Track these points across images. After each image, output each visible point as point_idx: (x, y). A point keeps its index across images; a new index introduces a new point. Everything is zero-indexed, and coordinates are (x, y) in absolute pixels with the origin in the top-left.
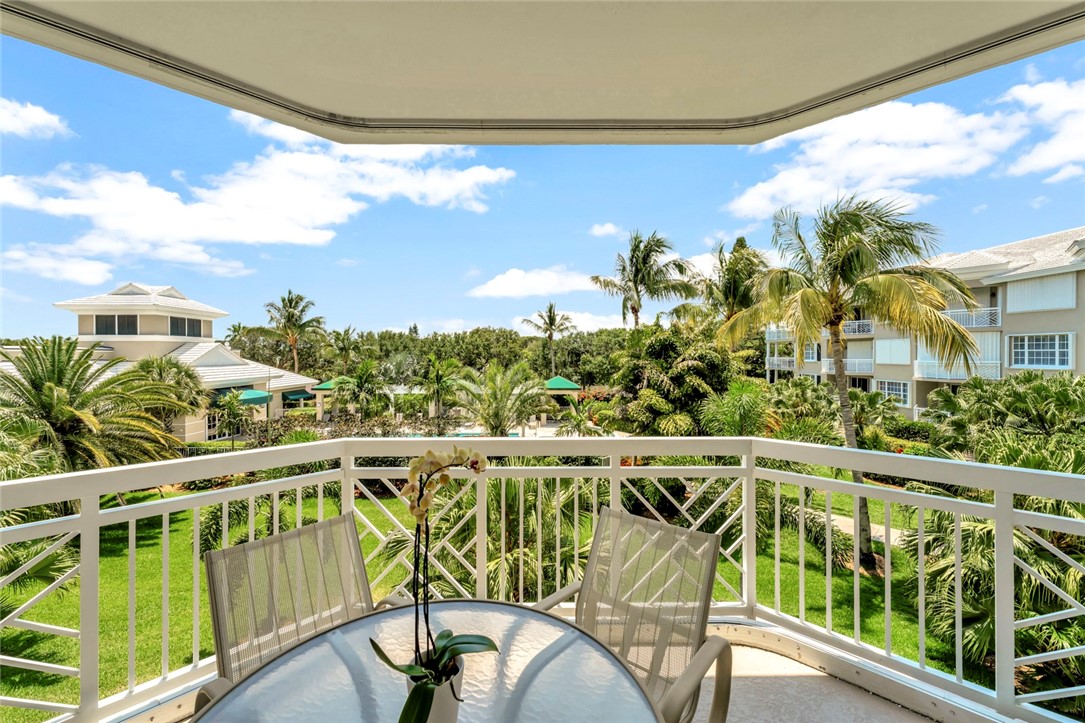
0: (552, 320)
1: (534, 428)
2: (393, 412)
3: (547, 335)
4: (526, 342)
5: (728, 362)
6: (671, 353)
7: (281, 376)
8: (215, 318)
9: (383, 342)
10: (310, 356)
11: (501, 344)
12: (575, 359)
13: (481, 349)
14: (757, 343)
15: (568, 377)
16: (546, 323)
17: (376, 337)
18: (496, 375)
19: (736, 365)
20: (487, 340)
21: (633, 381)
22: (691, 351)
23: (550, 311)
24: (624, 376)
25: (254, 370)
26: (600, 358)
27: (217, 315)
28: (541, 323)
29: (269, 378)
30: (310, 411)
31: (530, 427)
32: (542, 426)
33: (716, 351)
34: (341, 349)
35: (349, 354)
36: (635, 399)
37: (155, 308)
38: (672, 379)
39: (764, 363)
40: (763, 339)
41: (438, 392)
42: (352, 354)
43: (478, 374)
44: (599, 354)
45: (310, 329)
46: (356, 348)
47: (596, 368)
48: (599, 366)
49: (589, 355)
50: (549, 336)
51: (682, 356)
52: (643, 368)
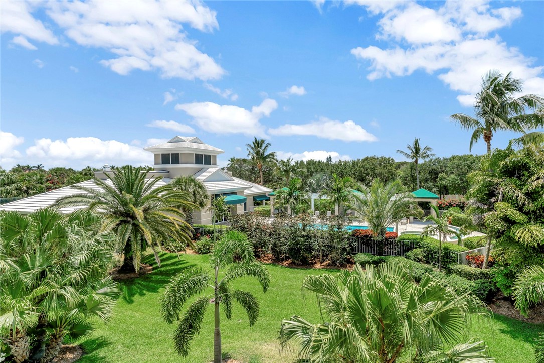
0: (417, 150)
1: (405, 224)
2: (314, 210)
3: (414, 160)
4: (399, 166)
6: (525, 173)
7: (252, 187)
8: (218, 154)
9: (309, 167)
10: (270, 175)
11: (382, 167)
12: (434, 176)
13: (369, 170)
15: (430, 189)
16: (412, 152)
17: (305, 163)
18: (377, 189)
20: (373, 164)
21: (489, 195)
23: (416, 144)
24: (479, 191)
25: (237, 183)
26: (453, 176)
27: (218, 152)
28: (409, 152)
29: (246, 188)
30: (267, 208)
31: (402, 223)
32: (410, 223)
34: (285, 171)
35: (289, 174)
36: (490, 210)
37: (186, 149)
38: (526, 194)
41: (338, 199)
42: (291, 174)
43: (365, 188)
44: (452, 173)
45: (269, 159)
46: (294, 170)
47: (450, 183)
48: (452, 181)
49: (444, 174)
50: (415, 161)
51: (536, 175)
52: (498, 185)
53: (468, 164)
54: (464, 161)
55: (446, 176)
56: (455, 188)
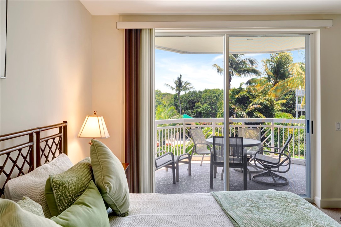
0: (180, 84)
5: (274, 106)
6: (247, 102)
12: (192, 105)
14: (291, 96)
15: (189, 115)
16: (177, 86)
19: (277, 107)
22: (256, 101)
26: (206, 105)
28: (174, 86)
33: (268, 100)
38: (247, 114)
39: (295, 108)
40: (294, 94)
44: (205, 102)
47: (204, 110)
48: (205, 109)
49: (199, 103)
50: (178, 93)
51: (252, 103)
52: (234, 109)
53: (216, 96)
54: (214, 94)
55: (201, 105)
56: (207, 114)
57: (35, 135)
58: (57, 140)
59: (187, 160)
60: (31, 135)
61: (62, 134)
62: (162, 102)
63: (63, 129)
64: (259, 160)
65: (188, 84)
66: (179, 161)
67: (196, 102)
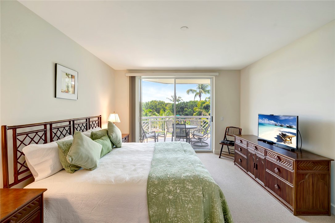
3: (174, 103)
4: (167, 105)
6: (209, 108)
11: (160, 105)
12: (182, 110)
16: (173, 99)
18: (163, 114)
24: (197, 114)
52: (202, 112)
55: (187, 110)
57: (88, 120)
58: (97, 122)
59: (164, 136)
60: (87, 119)
61: (99, 120)
62: (165, 108)
63: (100, 118)
64: (197, 135)
65: (180, 98)
66: (158, 136)
67: (185, 108)
